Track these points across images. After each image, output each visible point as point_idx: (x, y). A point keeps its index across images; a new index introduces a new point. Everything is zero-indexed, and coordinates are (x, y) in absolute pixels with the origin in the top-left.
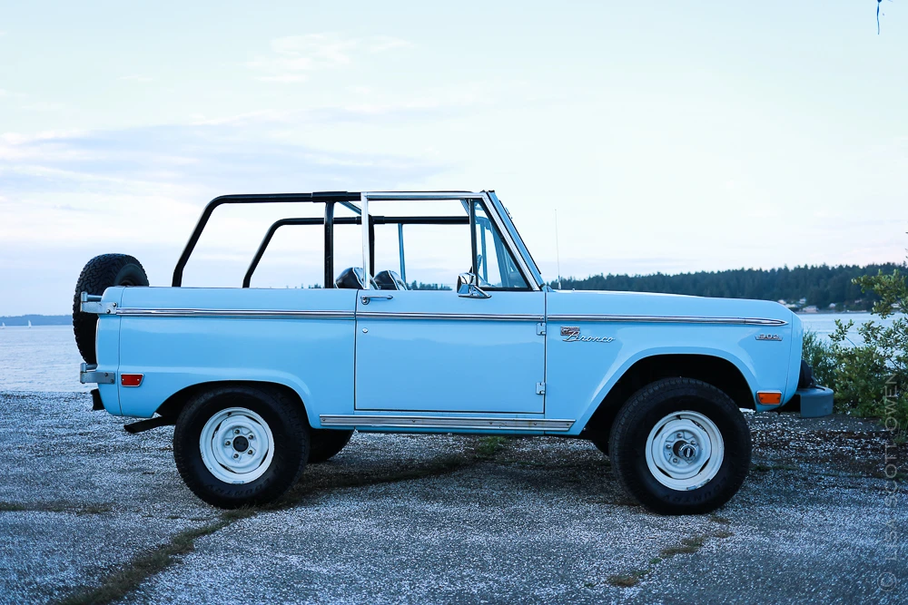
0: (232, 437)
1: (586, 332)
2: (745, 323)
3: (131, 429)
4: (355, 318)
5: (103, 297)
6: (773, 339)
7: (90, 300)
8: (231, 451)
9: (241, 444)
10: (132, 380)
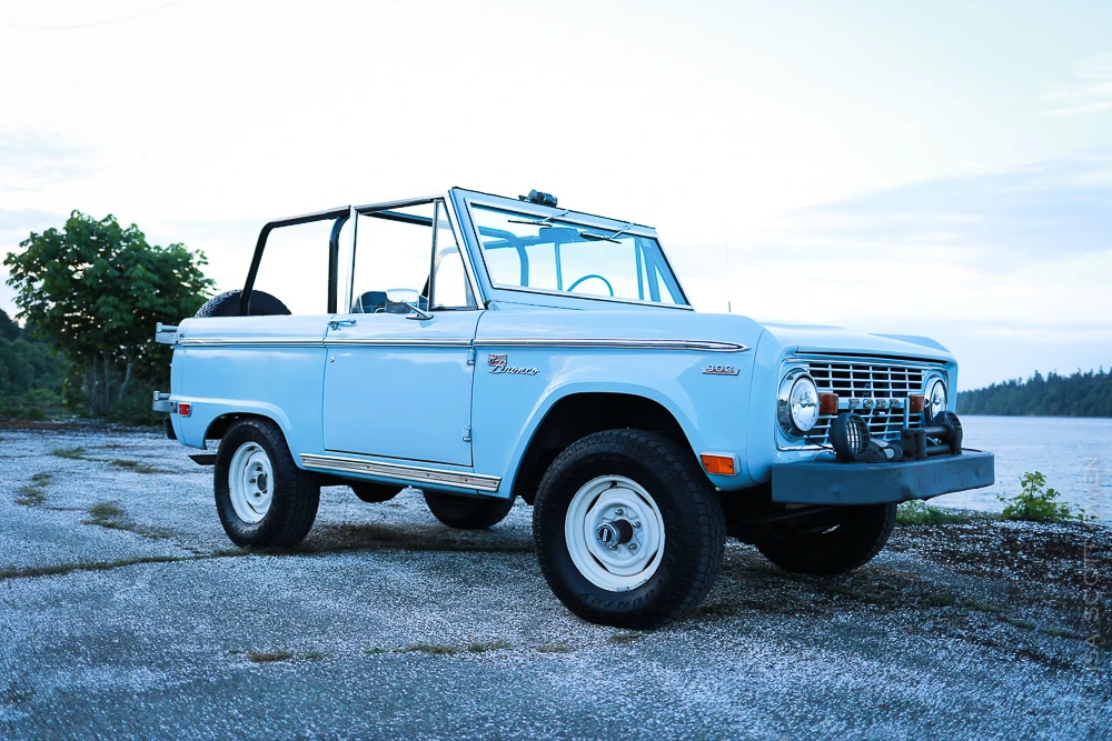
0: (256, 474)
1: (516, 360)
2: (687, 348)
3: (196, 458)
4: (325, 346)
5: (178, 328)
6: (723, 373)
7: (163, 331)
8: (255, 489)
9: (262, 482)
10: (186, 410)
